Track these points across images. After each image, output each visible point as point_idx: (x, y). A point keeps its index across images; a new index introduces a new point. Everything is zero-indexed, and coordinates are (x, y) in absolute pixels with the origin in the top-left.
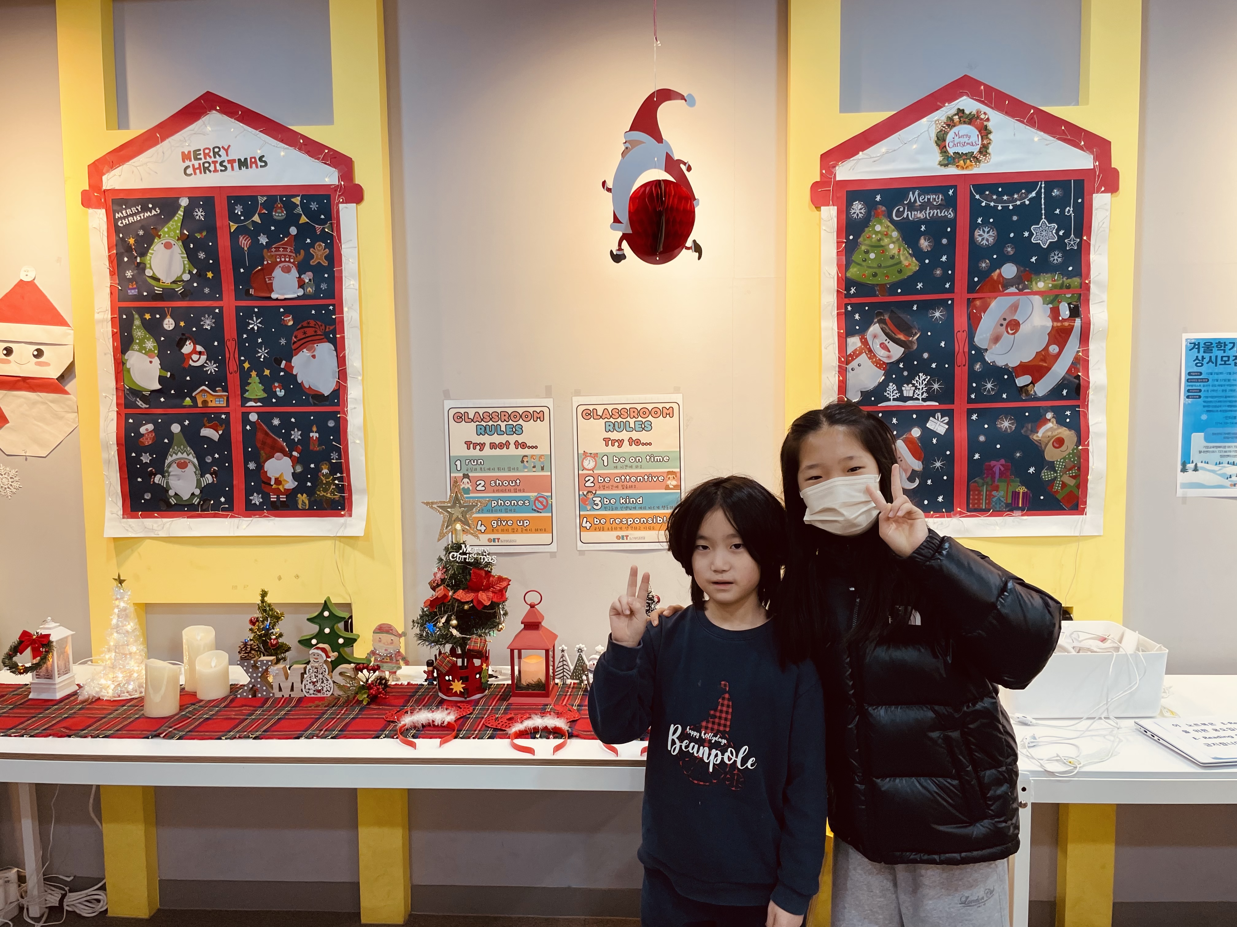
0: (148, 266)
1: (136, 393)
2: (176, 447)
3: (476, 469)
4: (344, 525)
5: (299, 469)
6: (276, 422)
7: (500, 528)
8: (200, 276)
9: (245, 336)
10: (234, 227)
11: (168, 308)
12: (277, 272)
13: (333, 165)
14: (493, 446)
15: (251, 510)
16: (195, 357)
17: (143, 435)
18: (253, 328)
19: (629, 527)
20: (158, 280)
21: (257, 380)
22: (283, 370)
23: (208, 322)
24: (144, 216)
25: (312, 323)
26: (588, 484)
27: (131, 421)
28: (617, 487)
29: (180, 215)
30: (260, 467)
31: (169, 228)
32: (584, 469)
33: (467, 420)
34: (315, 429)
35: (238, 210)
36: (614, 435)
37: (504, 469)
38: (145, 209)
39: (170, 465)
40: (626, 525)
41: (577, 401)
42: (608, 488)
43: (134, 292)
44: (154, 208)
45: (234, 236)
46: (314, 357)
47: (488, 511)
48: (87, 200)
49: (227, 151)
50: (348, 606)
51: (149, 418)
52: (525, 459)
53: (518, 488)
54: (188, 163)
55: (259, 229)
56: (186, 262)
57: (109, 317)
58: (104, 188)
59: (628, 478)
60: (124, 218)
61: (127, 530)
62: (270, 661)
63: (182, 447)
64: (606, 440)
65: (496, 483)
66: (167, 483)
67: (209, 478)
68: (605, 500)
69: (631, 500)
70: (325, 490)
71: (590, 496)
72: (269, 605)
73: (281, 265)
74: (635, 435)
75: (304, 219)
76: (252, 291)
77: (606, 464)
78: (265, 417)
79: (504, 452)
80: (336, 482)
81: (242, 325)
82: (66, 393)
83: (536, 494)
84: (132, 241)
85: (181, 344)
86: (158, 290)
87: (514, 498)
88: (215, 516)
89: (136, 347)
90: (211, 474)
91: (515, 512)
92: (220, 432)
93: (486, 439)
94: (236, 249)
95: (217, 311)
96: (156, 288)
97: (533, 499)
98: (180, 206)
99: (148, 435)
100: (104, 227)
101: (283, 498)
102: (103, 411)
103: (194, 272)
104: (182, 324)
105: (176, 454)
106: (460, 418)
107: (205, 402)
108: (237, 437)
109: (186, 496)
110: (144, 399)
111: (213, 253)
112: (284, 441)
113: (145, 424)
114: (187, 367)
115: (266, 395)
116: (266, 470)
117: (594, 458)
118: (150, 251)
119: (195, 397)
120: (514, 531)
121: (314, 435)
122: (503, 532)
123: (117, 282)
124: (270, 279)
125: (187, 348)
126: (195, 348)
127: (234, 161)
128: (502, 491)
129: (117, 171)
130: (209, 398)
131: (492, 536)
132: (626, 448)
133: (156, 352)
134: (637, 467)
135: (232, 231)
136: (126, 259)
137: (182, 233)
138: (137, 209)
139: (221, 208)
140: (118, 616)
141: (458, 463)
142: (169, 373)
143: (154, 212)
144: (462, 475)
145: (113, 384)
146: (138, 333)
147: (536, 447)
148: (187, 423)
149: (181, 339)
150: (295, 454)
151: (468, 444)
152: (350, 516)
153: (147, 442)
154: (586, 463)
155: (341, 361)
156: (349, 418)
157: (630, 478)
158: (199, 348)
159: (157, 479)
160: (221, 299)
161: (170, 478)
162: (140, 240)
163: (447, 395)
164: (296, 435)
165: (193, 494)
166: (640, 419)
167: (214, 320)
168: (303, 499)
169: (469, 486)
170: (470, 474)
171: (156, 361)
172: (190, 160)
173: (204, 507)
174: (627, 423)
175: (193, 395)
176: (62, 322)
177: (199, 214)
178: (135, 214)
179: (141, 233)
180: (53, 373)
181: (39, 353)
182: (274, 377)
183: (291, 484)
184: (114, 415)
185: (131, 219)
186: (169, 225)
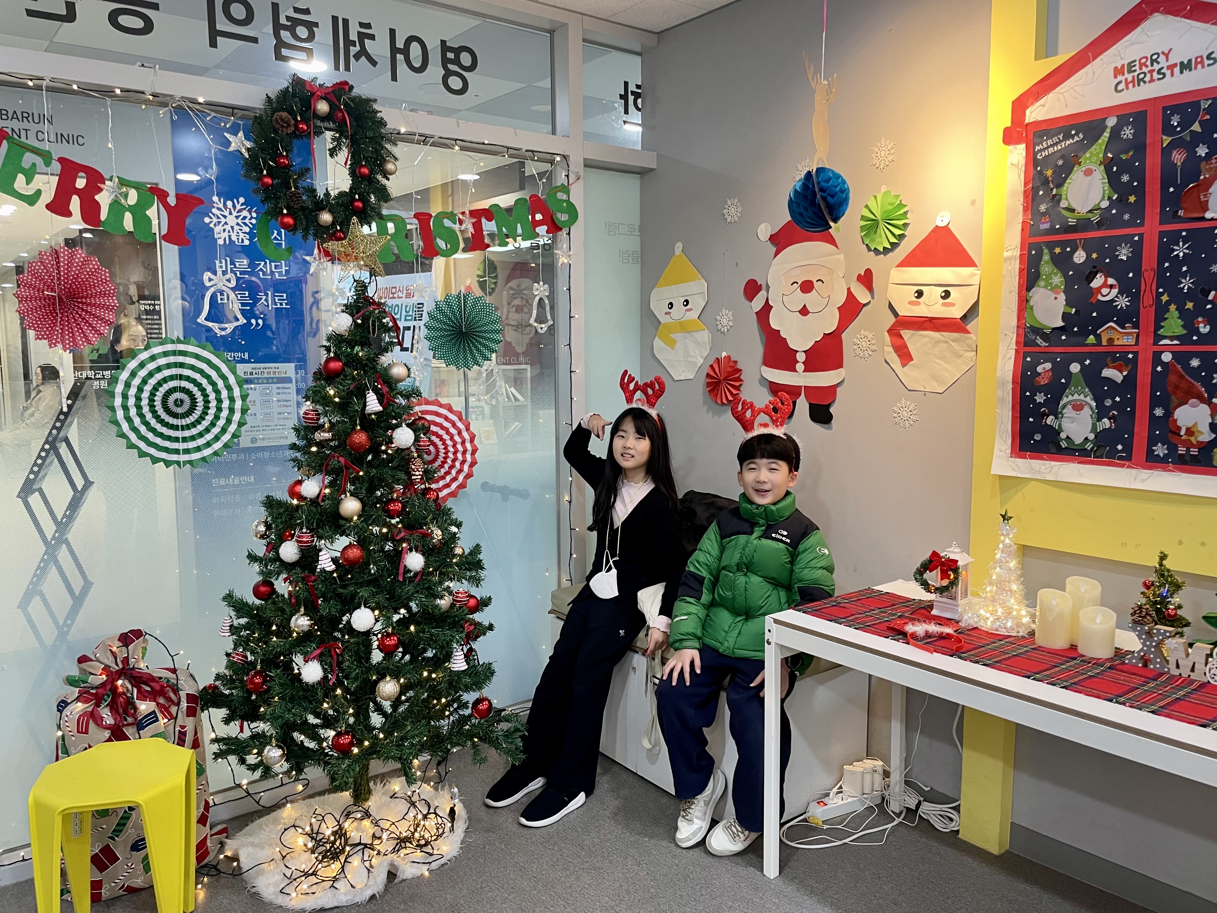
0: (1064, 197)
1: (1037, 331)
2: (1073, 388)
6: (1195, 363)
8: (1121, 202)
9: (1167, 265)
10: (1167, 141)
11: (1080, 239)
15: (1153, 461)
16: (1105, 291)
17: (1040, 374)
18: (1178, 255)
20: (1073, 211)
21: (1176, 314)
22: (1210, 302)
23: (1124, 251)
24: (1065, 144)
27: (1029, 359)
29: (1105, 137)
30: (1169, 414)
31: (1091, 153)
35: (1175, 120)
38: (1067, 137)
39: (1064, 407)
43: (1047, 226)
44: (1077, 134)
45: (1166, 152)
48: (1009, 137)
49: (1167, 56)
51: (1047, 357)
54: (1120, 78)
55: (1198, 139)
56: (1106, 188)
57: (1018, 253)
58: (1027, 121)
60: (1044, 149)
61: (1014, 469)
62: (1168, 631)
63: (1080, 388)
66: (1060, 425)
67: (1106, 423)
72: (1168, 571)
76: (1181, 213)
78: (1181, 357)
81: (1165, 252)
82: (967, 332)
84: (1049, 173)
85: (1091, 277)
86: (1072, 222)
88: (1110, 464)
89: (1042, 283)
90: (1110, 419)
92: (1125, 373)
94: (1167, 165)
95: (1136, 238)
96: (1069, 220)
98: (1106, 127)
99: (1045, 374)
100: (1023, 162)
101: (1194, 451)
102: (1002, 349)
103: (1114, 198)
104: (1094, 256)
105: (1073, 395)
107: (1110, 340)
108: (1144, 378)
109: (1078, 440)
110: (1045, 337)
111: (1139, 175)
112: (1203, 385)
113: (1042, 363)
114: (1094, 302)
115: (1185, 332)
116: (1175, 418)
118: (1068, 181)
119: (1100, 335)
123: (1030, 217)
124: (1205, 196)
125: (1098, 282)
126: (1106, 281)
127: (1175, 65)
129: (1040, 103)
130: (1115, 336)
133: (1062, 287)
135: (1164, 146)
136: (1041, 193)
137: (1105, 156)
138: (1059, 138)
139: (1154, 122)
140: (1002, 552)
142: (1074, 310)
143: (1076, 139)
145: (1014, 322)
146: (1046, 267)
148: (1088, 362)
149: (1091, 272)
153: (1043, 381)
158: (1111, 281)
159: (1050, 420)
160: (1142, 224)
161: (1063, 419)
162: (1058, 169)
165: (1086, 439)
167: (1131, 250)
171: (1062, 297)
172: (1123, 75)
173: (1098, 454)
175: (1098, 332)
176: (970, 263)
177: (1128, 133)
178: (1056, 144)
179: (1060, 162)
180: (957, 313)
181: (947, 294)
182: (1200, 310)
183: (1206, 436)
184: (1012, 353)
185: (1051, 150)
186: (1092, 149)
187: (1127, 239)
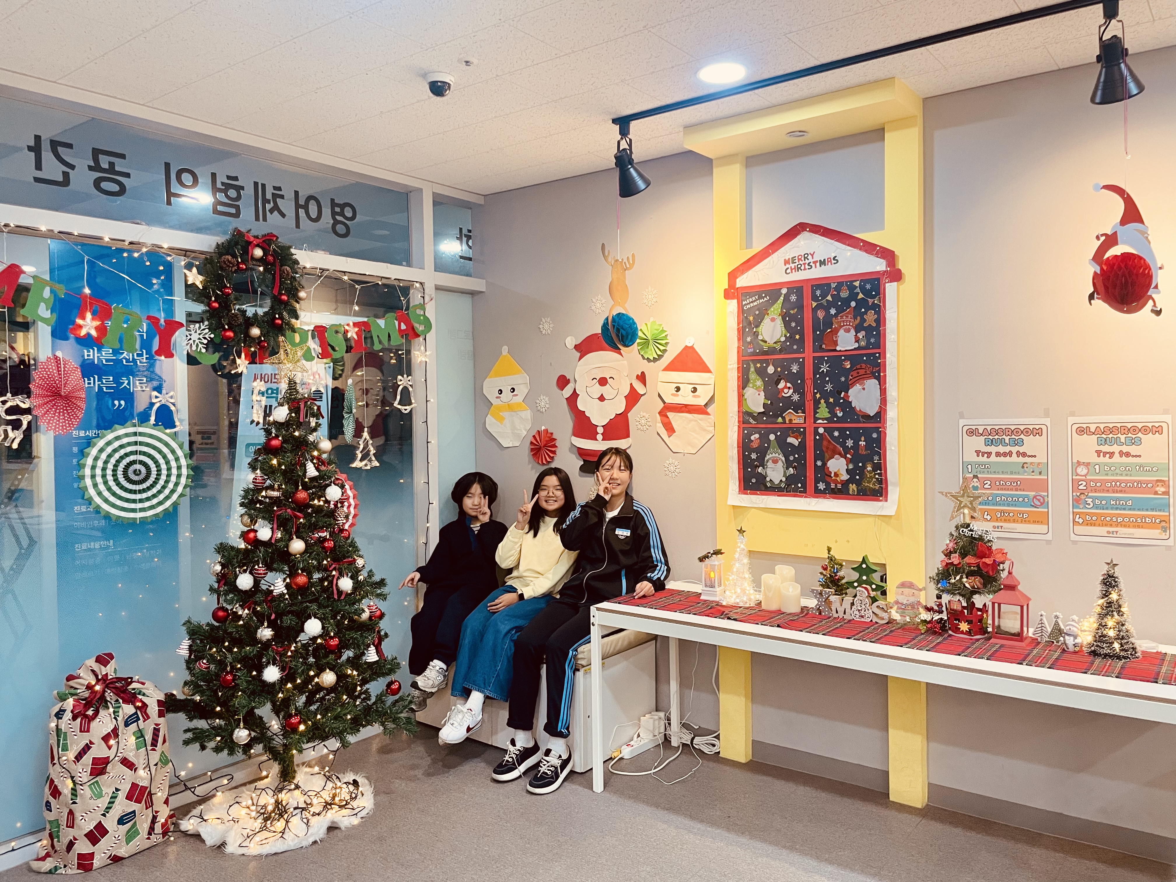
0: (760, 333)
1: (750, 414)
2: (772, 450)
3: (984, 472)
4: (882, 507)
5: (851, 466)
6: (836, 434)
7: (1003, 518)
8: (791, 338)
9: (818, 376)
10: (814, 304)
11: (771, 359)
12: (841, 332)
13: (882, 257)
14: (998, 454)
15: (818, 493)
16: (786, 391)
17: (753, 441)
18: (823, 371)
19: (1118, 524)
20: (766, 342)
21: (825, 405)
22: (842, 398)
23: (795, 368)
24: (759, 302)
25: (864, 366)
26: (1081, 487)
27: (746, 432)
28: (1108, 491)
29: (781, 299)
30: (824, 464)
31: (774, 308)
32: (1077, 475)
33: (977, 434)
34: (863, 439)
35: (818, 293)
36: (1106, 448)
37: (1007, 473)
38: (760, 297)
39: (768, 461)
40: (1116, 523)
41: (1071, 420)
42: (1100, 491)
43: (751, 350)
44: (766, 296)
45: (814, 310)
46: (864, 389)
47: (993, 505)
48: (728, 295)
49: (812, 255)
50: (884, 566)
51: (756, 430)
52: (1025, 466)
53: (1019, 488)
54: (788, 266)
55: (830, 305)
56: (783, 329)
57: (736, 366)
58: (737, 286)
59: (1118, 483)
60: (748, 304)
61: (741, 501)
63: (775, 449)
64: (1098, 452)
65: (1000, 483)
66: (766, 472)
67: (791, 471)
68: (1097, 501)
69: (1121, 502)
70: (869, 482)
71: (1083, 497)
73: (844, 327)
74: (1125, 449)
75: (861, 296)
76: (824, 346)
77: (1097, 472)
78: (829, 431)
79: (1008, 459)
80: (877, 476)
81: (816, 369)
82: (708, 414)
83: (1034, 493)
84: (751, 318)
85: (778, 382)
86: (765, 348)
87: (1015, 496)
88: (795, 496)
89: (751, 385)
90: (793, 468)
91: (1016, 506)
92: (800, 440)
93: (993, 449)
94: (815, 318)
95: (801, 360)
97: (1032, 497)
98: (782, 294)
99: (756, 442)
100: (736, 310)
101: (839, 486)
102: (730, 425)
103: (788, 336)
104: (779, 369)
105: (772, 454)
106: (972, 432)
107: (791, 420)
108: (810, 443)
109: (777, 482)
110: (754, 418)
111: (800, 322)
112: (841, 447)
113: (754, 434)
114: (781, 397)
115: (830, 416)
116: (828, 467)
117: (1086, 466)
118: (762, 324)
119: (785, 417)
120: (1014, 521)
121: (862, 443)
122: (1005, 521)
123: (742, 344)
124: (836, 337)
125: (781, 385)
126: (786, 385)
127: (817, 262)
128: (1005, 489)
129: (745, 276)
130: (793, 418)
131: (996, 524)
132: (1117, 458)
133: (762, 388)
134: (1127, 475)
135: (813, 307)
136: (747, 330)
137: (782, 311)
138: (755, 298)
139: (807, 293)
140: (740, 554)
141: (969, 467)
142: (769, 402)
143: (766, 299)
144: (972, 476)
145: (736, 409)
146: (753, 376)
147: (1035, 456)
148: (779, 434)
149: (778, 379)
150: (848, 456)
151: (978, 452)
152: (886, 501)
153: (755, 445)
154: (1079, 470)
155: (883, 392)
156: (887, 432)
157: (1120, 484)
158: (789, 385)
159: (760, 470)
160: (804, 352)
161: (767, 469)
162: (756, 317)
163: (962, 416)
164: (850, 443)
165: (781, 481)
166: (1130, 435)
167: (799, 367)
168: (853, 487)
169: (978, 484)
170: (979, 476)
171: (762, 394)
172: (789, 264)
173: (788, 490)
174: (1118, 439)
175: (784, 415)
176: (708, 371)
177: (793, 298)
178: (755, 301)
179: (757, 312)
180: (701, 402)
181: (695, 390)
182: (836, 403)
183: (845, 477)
184: (736, 428)
185: (752, 305)
186: (774, 306)
187: (796, 360)
